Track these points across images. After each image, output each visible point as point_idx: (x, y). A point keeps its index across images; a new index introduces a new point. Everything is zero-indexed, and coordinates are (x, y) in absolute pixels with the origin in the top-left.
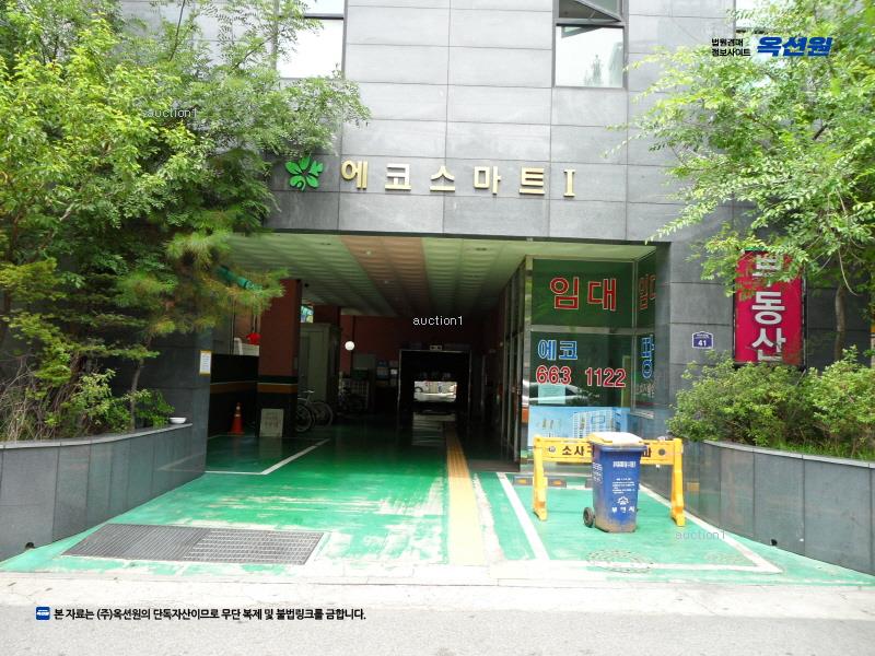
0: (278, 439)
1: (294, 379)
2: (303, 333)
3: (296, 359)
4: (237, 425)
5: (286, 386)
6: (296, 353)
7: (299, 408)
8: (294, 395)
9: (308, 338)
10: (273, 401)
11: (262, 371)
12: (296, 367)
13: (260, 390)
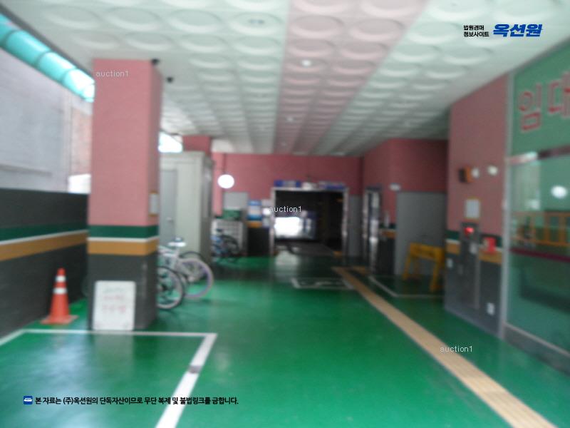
0: (125, 337)
1: (152, 230)
2: (165, 165)
3: (154, 196)
4: (59, 305)
5: (137, 244)
6: (154, 188)
7: (162, 271)
8: (153, 258)
9: (175, 172)
10: (117, 268)
11: (96, 216)
12: (154, 211)
13: (92, 250)
